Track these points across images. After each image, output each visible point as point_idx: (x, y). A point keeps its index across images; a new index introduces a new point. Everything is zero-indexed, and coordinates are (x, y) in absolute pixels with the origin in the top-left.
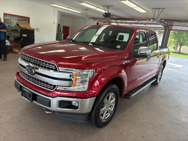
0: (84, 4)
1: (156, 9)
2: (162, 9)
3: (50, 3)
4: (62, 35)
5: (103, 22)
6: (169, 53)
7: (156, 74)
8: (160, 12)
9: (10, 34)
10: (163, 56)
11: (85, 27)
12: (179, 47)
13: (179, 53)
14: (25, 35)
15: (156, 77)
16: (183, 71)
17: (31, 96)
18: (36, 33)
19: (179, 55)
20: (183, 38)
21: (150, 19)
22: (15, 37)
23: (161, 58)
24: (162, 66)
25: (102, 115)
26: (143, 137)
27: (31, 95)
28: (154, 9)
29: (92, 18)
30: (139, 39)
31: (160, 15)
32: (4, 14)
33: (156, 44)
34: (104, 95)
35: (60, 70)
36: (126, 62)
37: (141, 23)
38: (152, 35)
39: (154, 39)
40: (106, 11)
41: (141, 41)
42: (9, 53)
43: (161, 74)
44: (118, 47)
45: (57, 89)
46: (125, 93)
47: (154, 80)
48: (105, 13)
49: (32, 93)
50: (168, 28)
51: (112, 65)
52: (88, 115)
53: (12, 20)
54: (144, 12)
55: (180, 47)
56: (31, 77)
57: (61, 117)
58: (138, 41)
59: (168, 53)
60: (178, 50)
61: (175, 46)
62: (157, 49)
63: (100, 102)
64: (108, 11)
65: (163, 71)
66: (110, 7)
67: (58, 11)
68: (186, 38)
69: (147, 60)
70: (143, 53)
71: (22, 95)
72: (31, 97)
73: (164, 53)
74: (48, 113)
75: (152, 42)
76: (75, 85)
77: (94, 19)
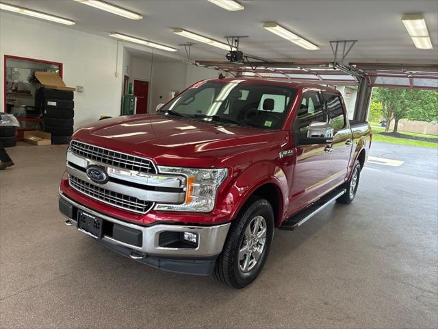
0: (184, 34)
1: (339, 44)
2: (352, 43)
3: (109, 32)
4: (134, 100)
5: (226, 71)
6: (371, 135)
7: (346, 179)
8: (347, 49)
9: (13, 101)
10: (358, 140)
11: (195, 85)
12: (393, 122)
13: (395, 134)
14: (54, 104)
15: (346, 185)
16: (402, 173)
17: (101, 226)
18: (77, 99)
19: (395, 138)
20: (402, 102)
21: (327, 64)
22: (29, 109)
23: (355, 146)
24: (357, 162)
25: (242, 262)
26: (326, 304)
27: (99, 224)
28: (334, 42)
29: (201, 63)
30: (307, 107)
31: (349, 53)
32: (6, 57)
33: (342, 115)
34: (245, 219)
35: (160, 172)
36: (285, 153)
37: (310, 73)
38: (333, 98)
39: (338, 104)
40: (232, 46)
41: (311, 110)
42: (17, 143)
43: (355, 179)
44: (268, 123)
45: (155, 209)
46: (284, 217)
47: (343, 193)
48: (231, 52)
49: (101, 221)
50: (366, 81)
51: (254, 162)
52: (215, 261)
53: (16, 70)
54: (314, 48)
55: (396, 122)
56: (97, 188)
57: (159, 267)
58: (304, 110)
59: (369, 134)
60: (392, 128)
61: (385, 120)
62: (344, 127)
63: (238, 234)
64: (236, 48)
65: (361, 173)
66: (240, 39)
67: (125, 47)
68: (407, 102)
69: (325, 150)
70: (317, 136)
71: (79, 227)
72: (99, 228)
73: (360, 135)
74: (135, 258)
75: (335, 112)
76: (190, 200)
77: (207, 64)
